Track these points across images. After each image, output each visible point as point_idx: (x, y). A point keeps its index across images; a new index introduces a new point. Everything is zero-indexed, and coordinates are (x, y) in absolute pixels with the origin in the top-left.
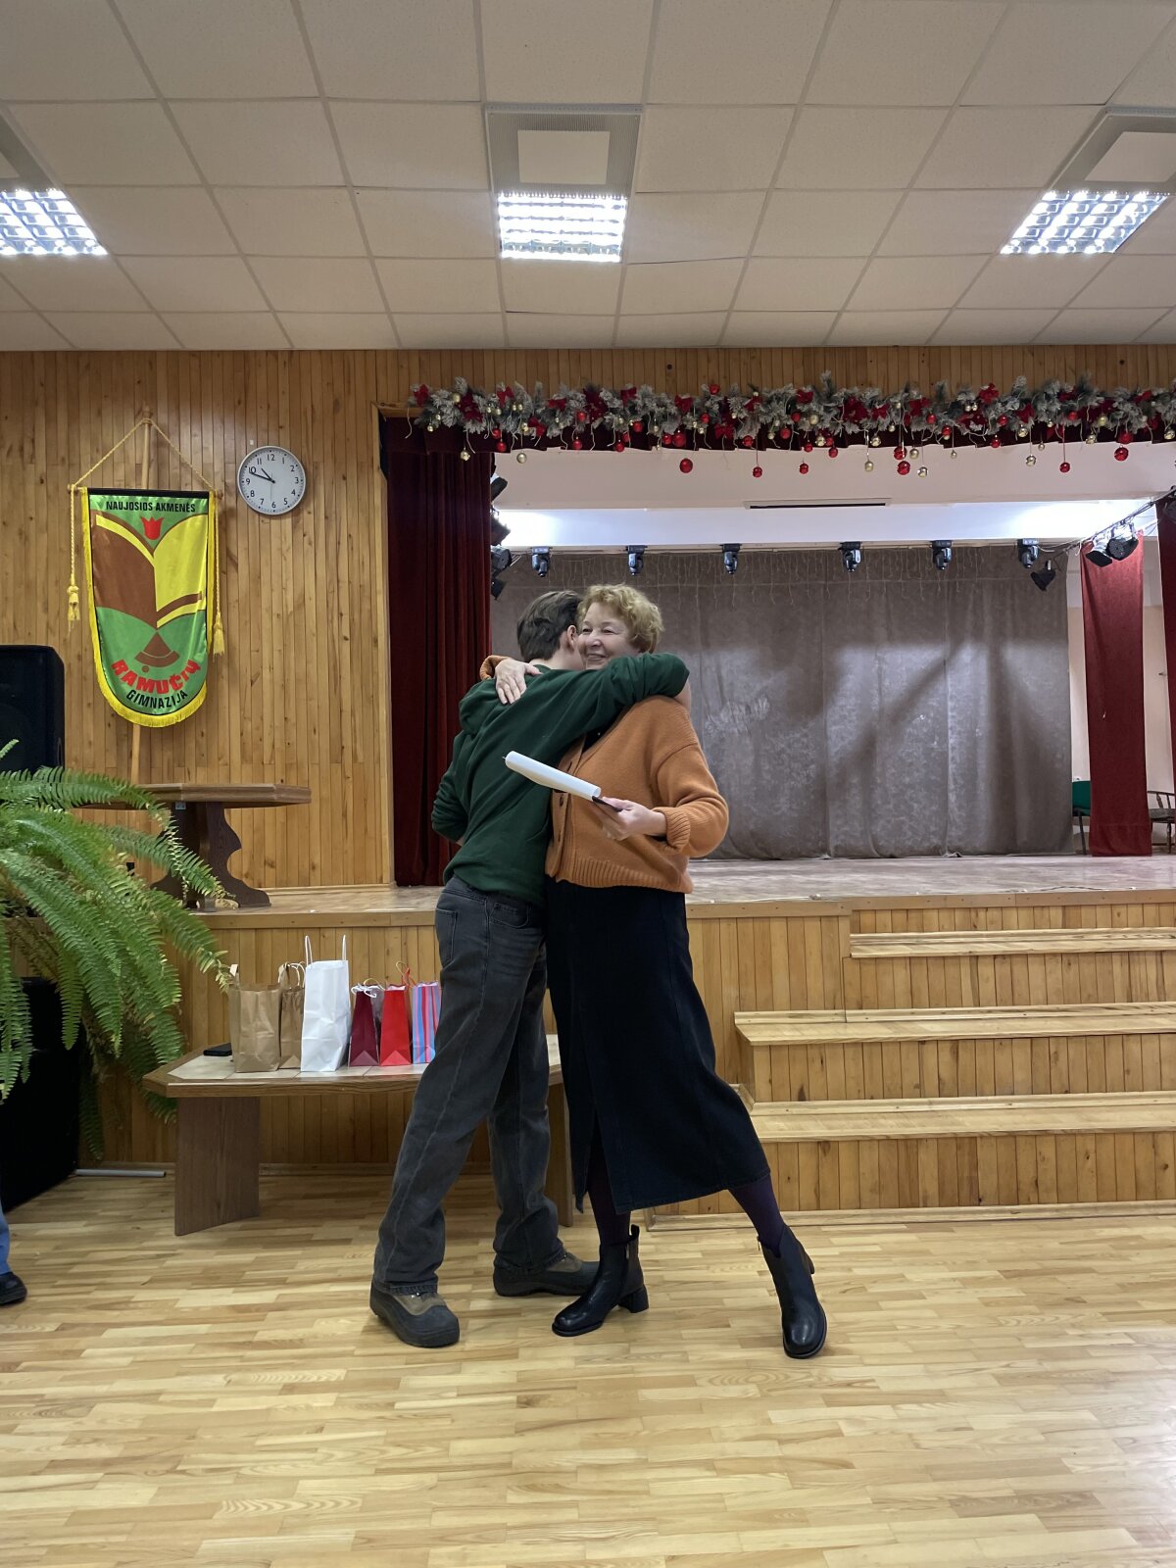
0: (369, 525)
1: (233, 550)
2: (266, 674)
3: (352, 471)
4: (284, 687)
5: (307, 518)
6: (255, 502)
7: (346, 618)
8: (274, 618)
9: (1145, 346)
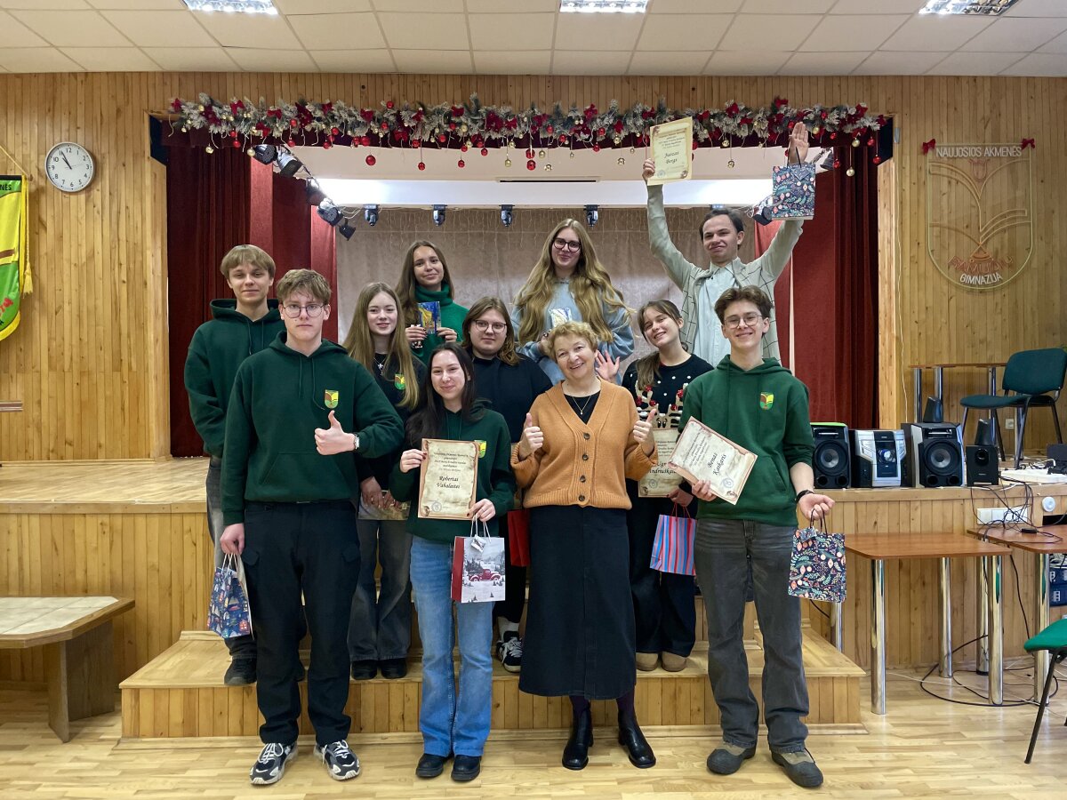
0: (142, 200)
1: (44, 217)
2: (66, 307)
3: (130, 160)
4: (79, 316)
5: (96, 194)
6: (58, 182)
7: (124, 267)
8: (72, 266)
9: (711, 78)
